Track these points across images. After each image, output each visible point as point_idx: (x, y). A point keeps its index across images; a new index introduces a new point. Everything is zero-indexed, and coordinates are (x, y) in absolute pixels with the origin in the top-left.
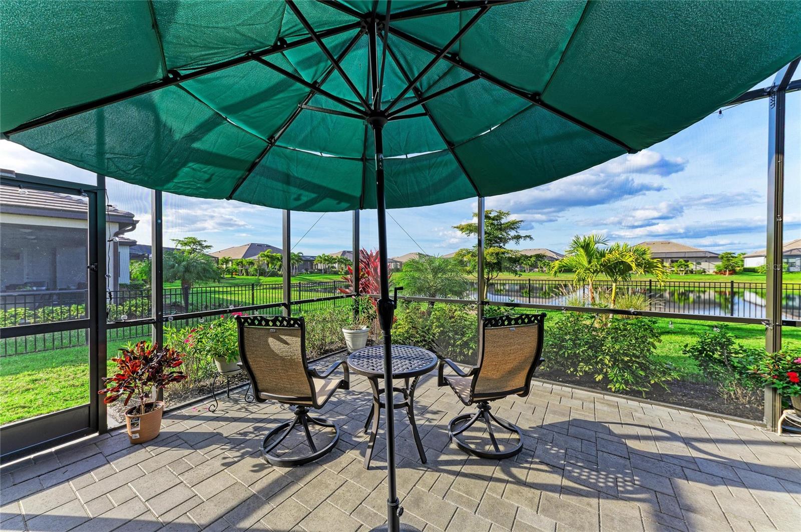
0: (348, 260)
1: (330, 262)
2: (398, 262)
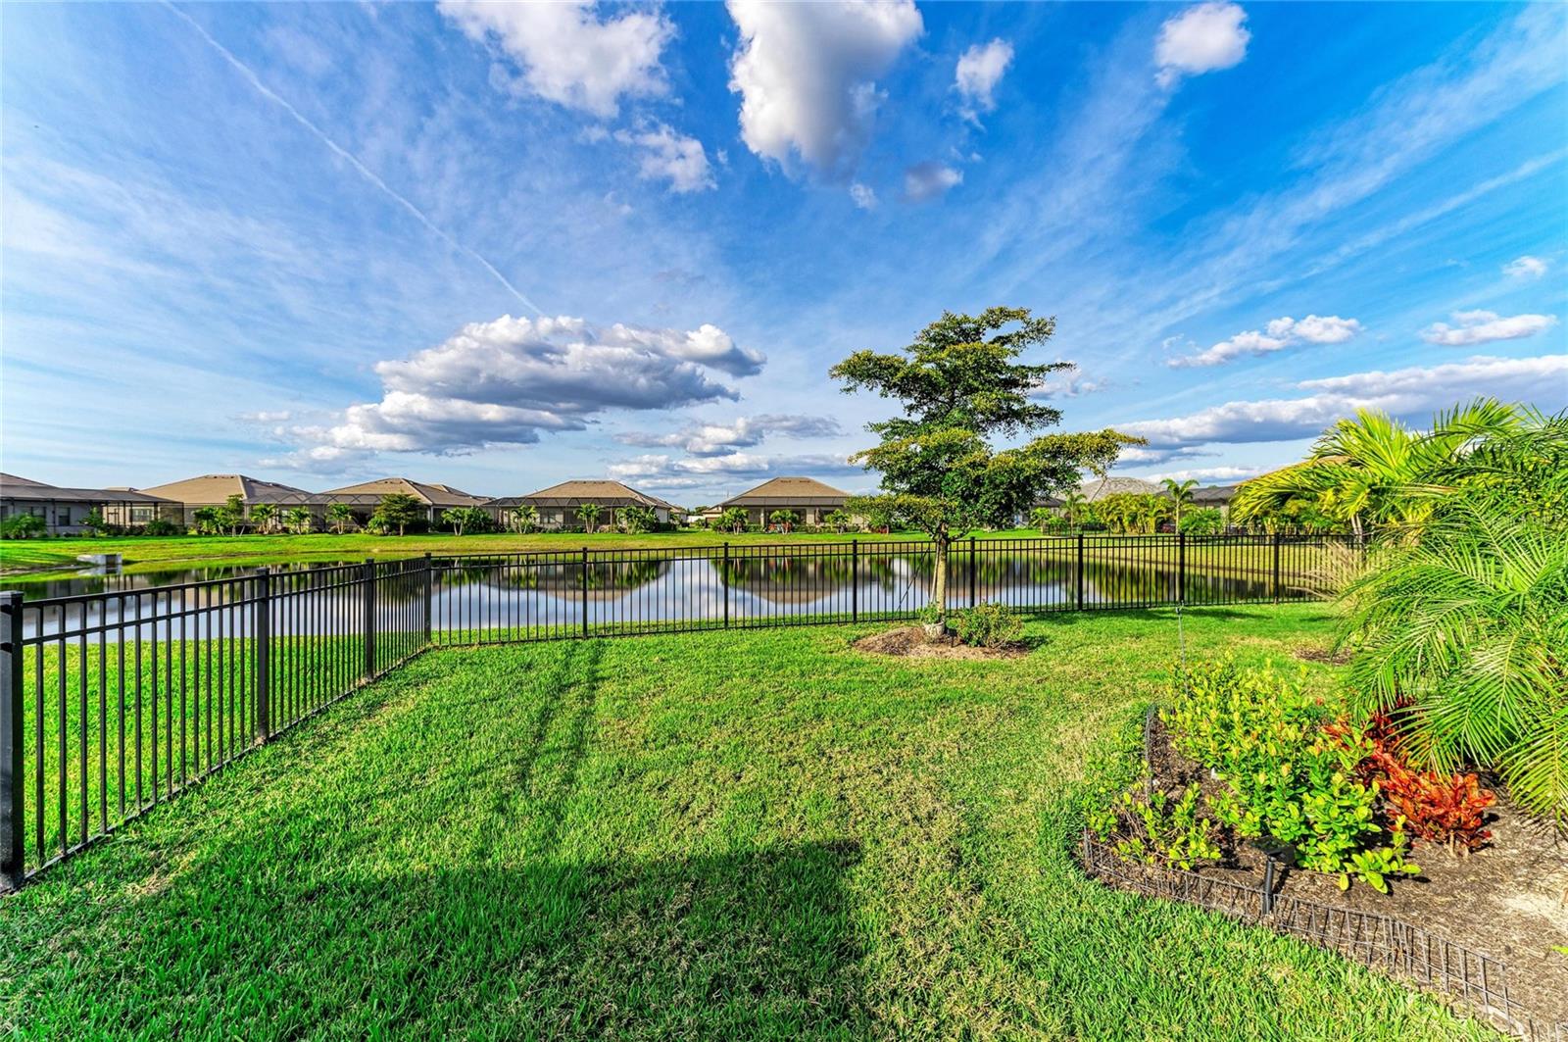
2: (165, 502)
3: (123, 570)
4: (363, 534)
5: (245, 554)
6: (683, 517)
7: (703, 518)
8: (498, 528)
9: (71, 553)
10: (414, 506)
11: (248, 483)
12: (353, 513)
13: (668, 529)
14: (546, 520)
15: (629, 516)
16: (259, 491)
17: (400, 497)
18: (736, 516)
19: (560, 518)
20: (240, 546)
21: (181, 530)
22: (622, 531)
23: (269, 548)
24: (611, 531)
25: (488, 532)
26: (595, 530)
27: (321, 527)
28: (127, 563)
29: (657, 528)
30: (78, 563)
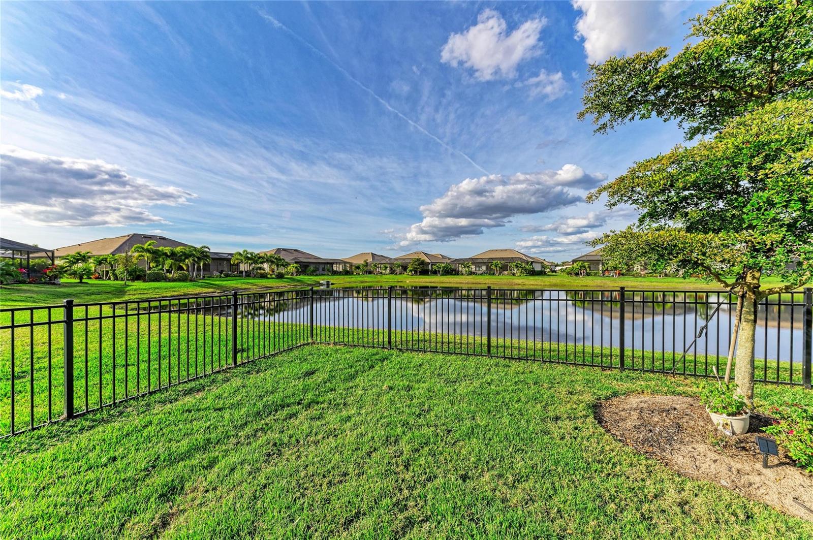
0: (280, 260)
1: (256, 262)
2: (348, 263)
3: (331, 286)
4: (405, 275)
5: (367, 282)
6: (553, 268)
7: (564, 267)
8: (456, 273)
9: (318, 280)
10: (423, 263)
11: (373, 255)
12: (402, 267)
13: (541, 273)
14: (477, 269)
15: (517, 266)
16: (376, 258)
17: (418, 259)
18: (581, 267)
19: (484, 268)
20: (366, 279)
21: (351, 273)
22: (514, 274)
23: (374, 280)
24: (508, 274)
25: (452, 274)
26: (500, 274)
27: (392, 272)
28: (332, 284)
29: (533, 273)
30: (320, 284)
